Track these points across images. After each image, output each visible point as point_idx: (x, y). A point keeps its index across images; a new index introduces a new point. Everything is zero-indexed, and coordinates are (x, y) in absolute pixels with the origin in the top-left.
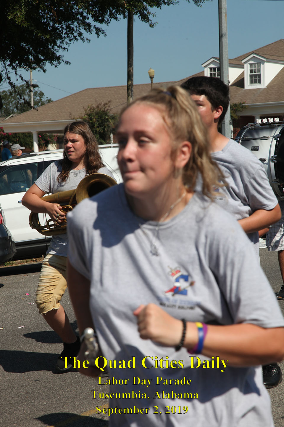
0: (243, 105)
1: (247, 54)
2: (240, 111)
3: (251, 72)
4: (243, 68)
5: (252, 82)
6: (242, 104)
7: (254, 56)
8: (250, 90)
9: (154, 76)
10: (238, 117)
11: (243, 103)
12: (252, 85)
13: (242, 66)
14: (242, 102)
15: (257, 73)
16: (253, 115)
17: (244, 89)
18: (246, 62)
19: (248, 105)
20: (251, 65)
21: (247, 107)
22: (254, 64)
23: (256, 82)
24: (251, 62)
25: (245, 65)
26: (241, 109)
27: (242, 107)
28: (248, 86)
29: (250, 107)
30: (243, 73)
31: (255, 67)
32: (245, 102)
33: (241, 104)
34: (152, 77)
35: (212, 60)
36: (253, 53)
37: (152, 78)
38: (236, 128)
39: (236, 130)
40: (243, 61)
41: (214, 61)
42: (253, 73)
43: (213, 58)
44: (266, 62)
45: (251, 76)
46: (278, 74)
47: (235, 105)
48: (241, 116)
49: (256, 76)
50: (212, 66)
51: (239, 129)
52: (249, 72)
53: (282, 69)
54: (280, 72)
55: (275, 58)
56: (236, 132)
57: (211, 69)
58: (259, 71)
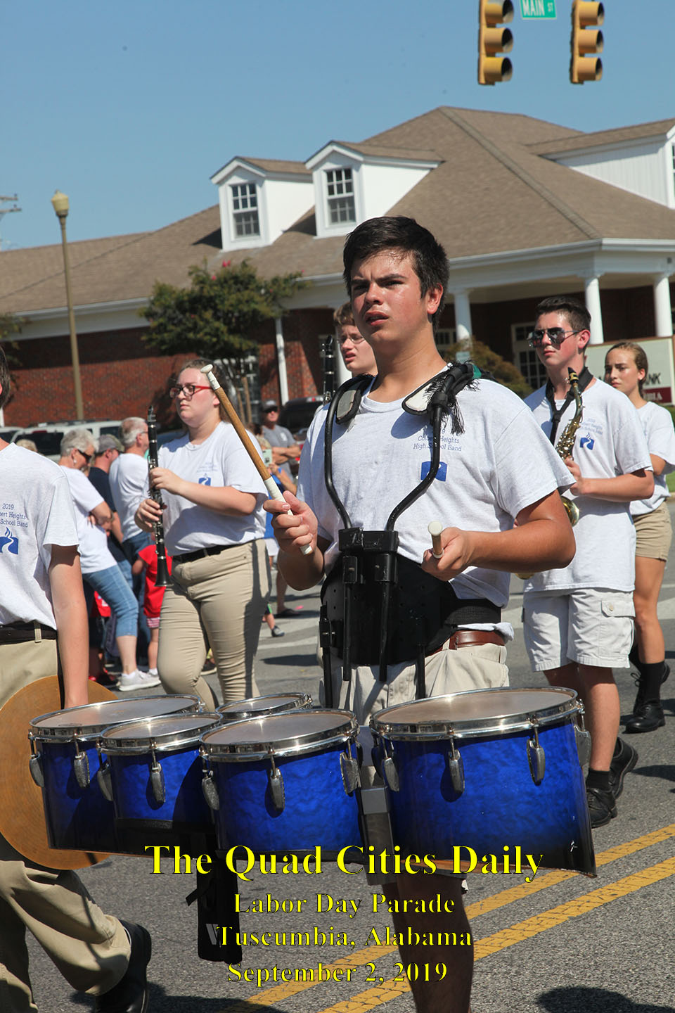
0: (298, 279)
3: (331, 191)
4: (311, 182)
5: (334, 218)
6: (295, 277)
7: (334, 152)
8: (330, 240)
9: (66, 211)
12: (336, 225)
13: (307, 178)
15: (345, 194)
16: (330, 306)
17: (315, 238)
18: (316, 167)
19: (313, 281)
20: (329, 174)
21: (307, 286)
22: (335, 171)
23: (343, 218)
24: (329, 166)
25: (316, 174)
26: (289, 291)
28: (327, 229)
29: (319, 284)
31: (339, 177)
32: (304, 271)
33: (292, 277)
34: (63, 213)
35: (235, 164)
36: (331, 142)
37: (62, 216)
40: (309, 165)
41: (239, 167)
42: (336, 196)
43: (236, 158)
44: (366, 163)
45: (332, 203)
46: (406, 197)
47: (275, 281)
48: (294, 312)
49: (342, 202)
50: (236, 180)
51: (298, 345)
52: (326, 190)
53: (421, 183)
54: (413, 191)
55: (396, 153)
56: (291, 351)
57: (235, 188)
58: (350, 188)
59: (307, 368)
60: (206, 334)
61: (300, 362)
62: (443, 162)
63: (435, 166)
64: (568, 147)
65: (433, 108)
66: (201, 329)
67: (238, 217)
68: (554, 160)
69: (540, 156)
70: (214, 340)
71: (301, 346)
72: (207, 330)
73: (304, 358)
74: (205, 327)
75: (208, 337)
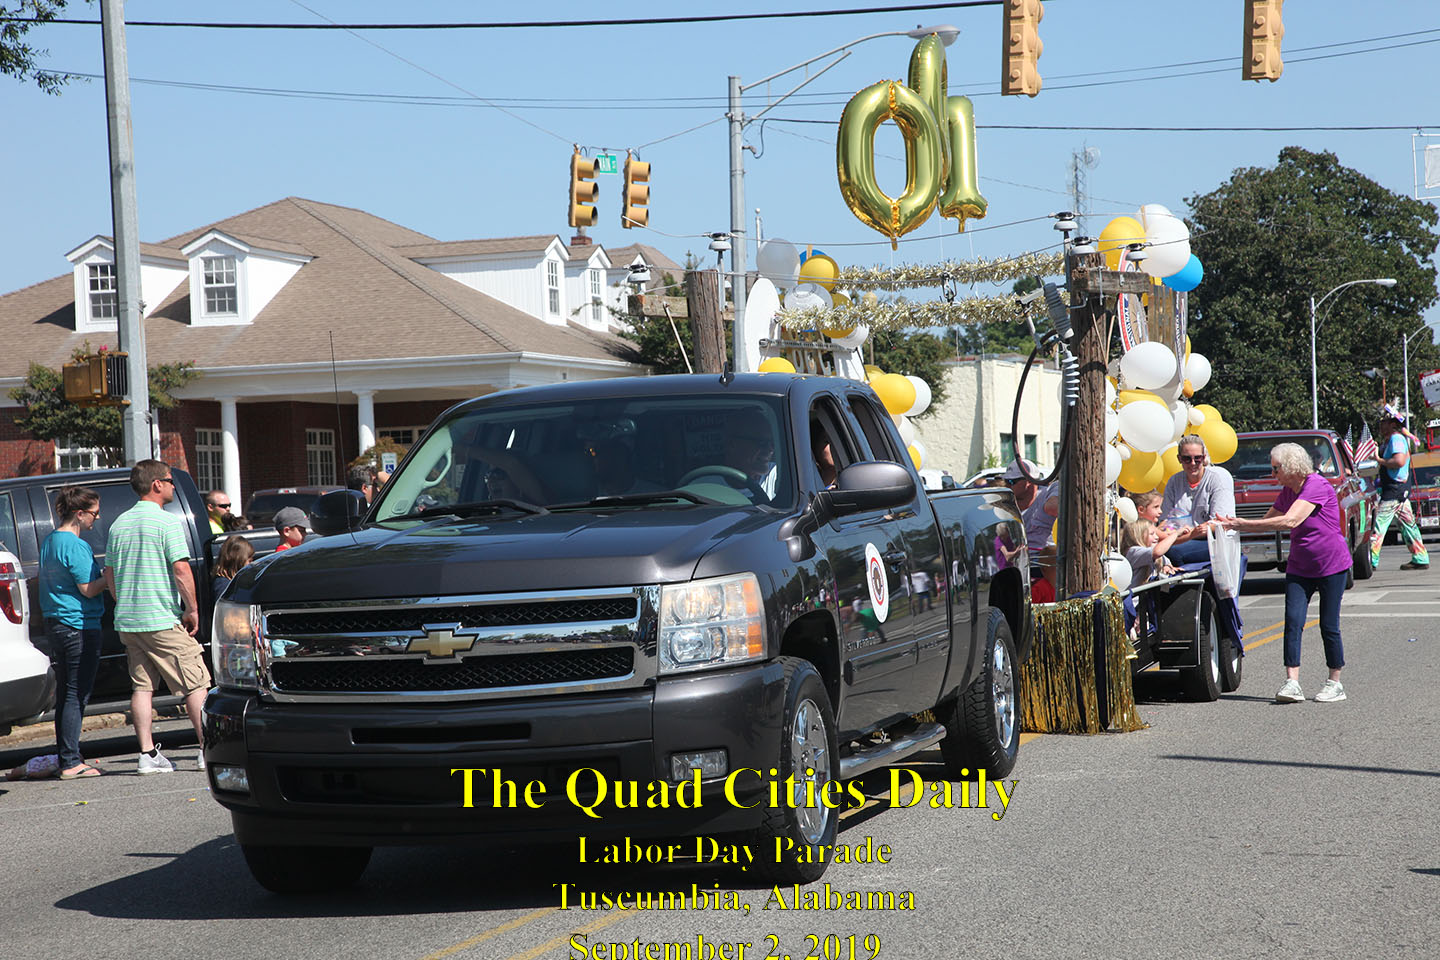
0: (188, 369)
1: (196, 231)
2: (179, 386)
3: (209, 280)
4: (187, 269)
5: (211, 308)
6: (185, 367)
7: (215, 239)
8: (207, 330)
10: (175, 401)
11: (188, 365)
12: (213, 315)
13: (182, 264)
14: (184, 362)
15: (225, 284)
16: (216, 399)
17: (188, 326)
18: (192, 254)
19: (201, 371)
20: (208, 262)
21: (199, 376)
22: (216, 258)
23: (222, 309)
24: (208, 253)
25: (191, 261)
26: (182, 381)
27: (185, 375)
28: (202, 318)
29: (209, 376)
30: (186, 282)
31: (219, 267)
32: (194, 361)
33: (180, 366)
35: (96, 242)
36: (212, 230)
38: (170, 434)
39: (168, 438)
40: (185, 251)
41: (101, 246)
42: (215, 285)
43: (98, 236)
44: (250, 254)
45: (209, 292)
46: (283, 290)
47: (165, 370)
48: (182, 401)
49: (221, 292)
50: (96, 259)
51: (176, 436)
52: (203, 279)
53: (295, 277)
54: (289, 284)
55: (274, 246)
56: (168, 444)
57: (93, 268)
58: (231, 278)
59: (185, 461)
60: (98, 420)
61: (178, 454)
62: (315, 257)
63: (308, 261)
64: (441, 253)
65: (283, 198)
66: (92, 416)
67: (95, 299)
68: (426, 265)
69: (411, 259)
70: (108, 427)
71: (180, 438)
72: (99, 416)
73: (182, 451)
74: (97, 414)
75: (102, 424)
